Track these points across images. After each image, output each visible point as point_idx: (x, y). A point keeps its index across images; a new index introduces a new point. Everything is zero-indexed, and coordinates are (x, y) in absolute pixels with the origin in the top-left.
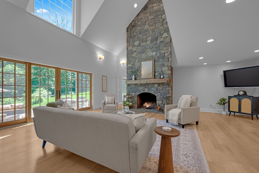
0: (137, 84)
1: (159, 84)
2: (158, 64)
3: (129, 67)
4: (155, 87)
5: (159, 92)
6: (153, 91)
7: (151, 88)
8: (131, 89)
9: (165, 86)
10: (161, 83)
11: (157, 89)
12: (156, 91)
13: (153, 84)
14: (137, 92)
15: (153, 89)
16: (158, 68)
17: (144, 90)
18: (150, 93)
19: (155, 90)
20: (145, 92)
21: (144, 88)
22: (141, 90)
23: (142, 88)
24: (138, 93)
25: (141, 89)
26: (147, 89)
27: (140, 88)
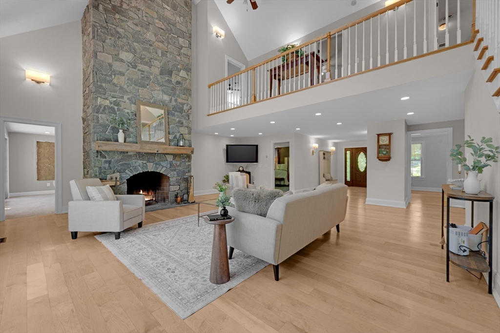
0: (127, 152)
1: (175, 156)
2: (173, 119)
3: (103, 107)
4: (167, 161)
5: (175, 170)
6: (164, 169)
7: (161, 162)
8: (110, 164)
9: (184, 159)
10: (178, 154)
11: (171, 164)
12: (170, 168)
13: (164, 154)
14: (127, 171)
15: (163, 164)
16: (173, 127)
17: (143, 166)
18: (158, 171)
19: (169, 166)
20: (148, 171)
21: (144, 162)
22: (139, 167)
23: (140, 162)
24: (129, 174)
25: (137, 164)
26: (152, 164)
27: (136, 162)
